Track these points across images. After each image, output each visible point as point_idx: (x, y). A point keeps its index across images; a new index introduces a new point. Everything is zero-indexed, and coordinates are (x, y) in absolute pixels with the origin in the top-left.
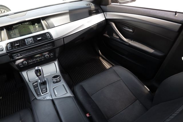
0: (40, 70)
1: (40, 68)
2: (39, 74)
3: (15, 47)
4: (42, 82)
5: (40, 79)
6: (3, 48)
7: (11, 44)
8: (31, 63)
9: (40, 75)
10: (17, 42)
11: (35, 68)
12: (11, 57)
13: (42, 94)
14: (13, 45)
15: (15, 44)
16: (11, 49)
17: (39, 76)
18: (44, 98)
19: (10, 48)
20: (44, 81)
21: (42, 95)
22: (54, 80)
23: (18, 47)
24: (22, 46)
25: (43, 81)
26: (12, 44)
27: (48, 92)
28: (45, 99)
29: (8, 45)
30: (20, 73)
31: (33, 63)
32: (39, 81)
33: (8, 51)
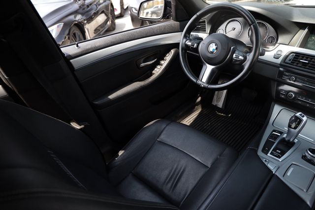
0: (301, 121)
1: (305, 119)
2: (293, 125)
3: (297, 64)
4: (287, 139)
5: (289, 132)
6: (280, 56)
7: (296, 55)
8: (300, 102)
9: (295, 128)
10: (307, 58)
11: (296, 113)
12: (281, 74)
13: (271, 154)
14: (297, 58)
15: (302, 59)
16: (290, 62)
17: (292, 128)
18: (266, 161)
19: (290, 60)
20: (291, 140)
21: (269, 155)
22: (307, 154)
23: (303, 65)
24: (310, 67)
25: (289, 140)
26: (298, 55)
27: (280, 160)
28: (266, 163)
29: (291, 55)
30: (273, 103)
31: (303, 104)
32: (286, 135)
33: (282, 63)
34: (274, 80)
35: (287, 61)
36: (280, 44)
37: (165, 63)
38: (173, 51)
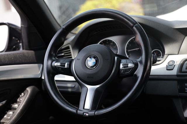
6: (173, 66)
19: (186, 68)
29: (186, 62)
33: (179, 74)
34: (176, 97)
35: (184, 69)
36: (169, 55)
37: (19, 106)
38: (29, 90)
